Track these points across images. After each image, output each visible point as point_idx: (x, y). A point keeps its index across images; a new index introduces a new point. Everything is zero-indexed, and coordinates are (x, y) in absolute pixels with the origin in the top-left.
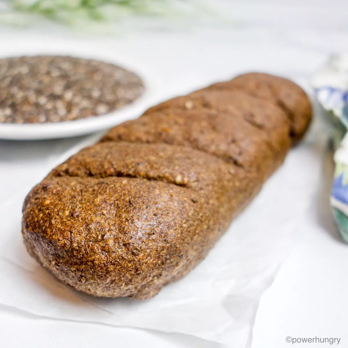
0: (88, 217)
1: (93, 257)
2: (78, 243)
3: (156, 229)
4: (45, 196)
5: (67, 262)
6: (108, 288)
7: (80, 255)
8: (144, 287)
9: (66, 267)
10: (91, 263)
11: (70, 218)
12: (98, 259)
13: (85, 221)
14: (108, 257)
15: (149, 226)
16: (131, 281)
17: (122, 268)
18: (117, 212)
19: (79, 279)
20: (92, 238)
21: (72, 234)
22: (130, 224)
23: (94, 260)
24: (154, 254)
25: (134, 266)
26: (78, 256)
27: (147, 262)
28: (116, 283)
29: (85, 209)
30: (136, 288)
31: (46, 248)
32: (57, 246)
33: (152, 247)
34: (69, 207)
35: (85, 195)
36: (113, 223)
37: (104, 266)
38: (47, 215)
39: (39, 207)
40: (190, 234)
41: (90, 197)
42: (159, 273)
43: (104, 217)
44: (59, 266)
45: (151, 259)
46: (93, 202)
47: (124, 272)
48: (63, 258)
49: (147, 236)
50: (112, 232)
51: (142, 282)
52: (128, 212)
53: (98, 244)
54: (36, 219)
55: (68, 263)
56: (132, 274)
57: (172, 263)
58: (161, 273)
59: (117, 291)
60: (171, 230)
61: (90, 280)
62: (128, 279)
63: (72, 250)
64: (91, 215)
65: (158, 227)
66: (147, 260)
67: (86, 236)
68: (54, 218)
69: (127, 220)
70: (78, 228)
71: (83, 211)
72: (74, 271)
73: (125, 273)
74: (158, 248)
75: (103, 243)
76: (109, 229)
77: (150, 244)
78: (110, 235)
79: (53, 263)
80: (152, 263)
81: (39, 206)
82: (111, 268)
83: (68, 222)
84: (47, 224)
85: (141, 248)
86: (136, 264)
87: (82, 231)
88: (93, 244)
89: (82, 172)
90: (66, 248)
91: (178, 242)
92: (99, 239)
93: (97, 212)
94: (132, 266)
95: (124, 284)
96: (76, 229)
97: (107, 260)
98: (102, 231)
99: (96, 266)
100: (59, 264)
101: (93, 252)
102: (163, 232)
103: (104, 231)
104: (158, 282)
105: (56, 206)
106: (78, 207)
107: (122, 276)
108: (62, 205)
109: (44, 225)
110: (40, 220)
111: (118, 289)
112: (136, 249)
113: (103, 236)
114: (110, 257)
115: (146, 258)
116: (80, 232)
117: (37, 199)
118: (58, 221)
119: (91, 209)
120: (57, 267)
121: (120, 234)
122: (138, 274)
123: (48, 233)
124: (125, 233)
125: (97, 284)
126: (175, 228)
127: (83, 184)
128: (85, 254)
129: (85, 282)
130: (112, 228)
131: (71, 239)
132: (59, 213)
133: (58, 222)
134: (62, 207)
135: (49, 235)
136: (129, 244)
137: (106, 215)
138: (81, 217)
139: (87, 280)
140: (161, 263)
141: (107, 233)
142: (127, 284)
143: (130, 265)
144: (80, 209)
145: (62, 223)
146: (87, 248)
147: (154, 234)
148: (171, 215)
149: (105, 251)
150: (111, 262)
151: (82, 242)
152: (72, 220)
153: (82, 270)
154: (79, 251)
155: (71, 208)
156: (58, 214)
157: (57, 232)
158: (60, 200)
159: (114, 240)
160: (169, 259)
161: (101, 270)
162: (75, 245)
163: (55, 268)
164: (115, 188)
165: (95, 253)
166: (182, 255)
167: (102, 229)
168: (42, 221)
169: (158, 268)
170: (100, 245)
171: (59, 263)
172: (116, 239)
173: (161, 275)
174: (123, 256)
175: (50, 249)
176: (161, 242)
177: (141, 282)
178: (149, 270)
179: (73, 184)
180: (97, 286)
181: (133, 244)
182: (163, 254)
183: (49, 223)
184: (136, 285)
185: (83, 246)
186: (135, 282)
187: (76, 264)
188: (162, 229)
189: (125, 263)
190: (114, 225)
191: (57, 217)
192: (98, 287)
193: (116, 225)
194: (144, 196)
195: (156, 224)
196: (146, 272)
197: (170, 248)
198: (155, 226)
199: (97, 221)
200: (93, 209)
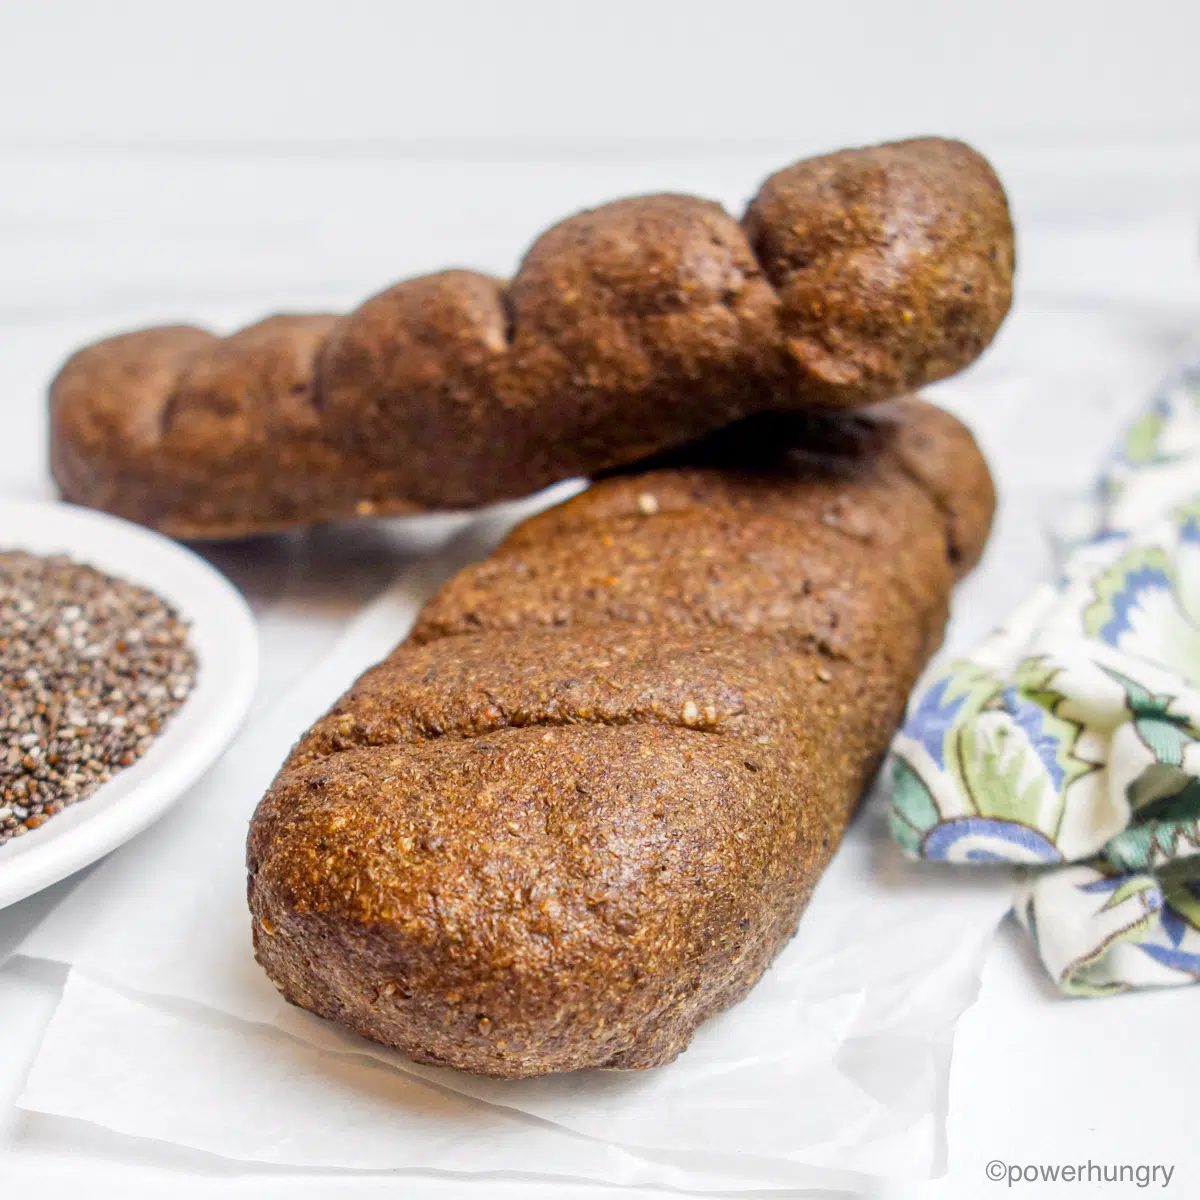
0: (472, 847)
1: (509, 956)
2: (458, 921)
3: (668, 855)
4: (327, 807)
5: (432, 981)
6: (559, 1040)
7: (469, 954)
8: (654, 1025)
9: (431, 995)
10: (507, 972)
11: (421, 857)
12: (525, 958)
13: (467, 858)
14: (552, 948)
15: (648, 849)
16: (620, 1009)
17: (596, 975)
18: (551, 822)
19: (471, 1028)
20: (497, 903)
21: (438, 898)
22: (596, 849)
23: (514, 962)
24: (675, 925)
25: (625, 967)
26: (463, 959)
27: (660, 948)
28: (580, 1022)
29: (455, 826)
30: (633, 1032)
31: (361, 951)
32: (398, 939)
33: (666, 906)
34: (408, 828)
35: (444, 789)
36: (546, 852)
37: (544, 977)
38: (349, 859)
39: (318, 840)
40: (760, 859)
41: (460, 793)
42: (691, 979)
43: (517, 839)
44: (408, 997)
45: (670, 939)
46: (474, 804)
47: (602, 985)
48: (419, 971)
49: (648, 875)
50: (550, 877)
51: (650, 1011)
52: (582, 818)
53: (515, 916)
54: (316, 875)
55: (434, 984)
56: (621, 991)
57: (723, 945)
58: (698, 979)
59: (582, 1046)
60: (709, 854)
61: (504, 1023)
62: (612, 1005)
63: (442, 944)
64: (477, 839)
65: (674, 848)
66: (658, 944)
67: (479, 899)
68: (371, 863)
69: (584, 840)
70: (450, 880)
71: (453, 831)
72: (456, 1004)
73: (605, 986)
74: (682, 908)
75: (530, 912)
76: (540, 872)
77: (660, 899)
78: (546, 887)
79: (389, 991)
80: (673, 952)
81: (315, 837)
82: (564, 978)
83: (416, 869)
84: (356, 884)
85: (638, 911)
86: (630, 959)
87: (463, 887)
88: (504, 918)
89: (404, 730)
90: (427, 939)
91: (734, 884)
92: (517, 903)
93: (493, 830)
94: (622, 965)
95: (602, 1023)
96: (445, 883)
97: (551, 957)
98: (521, 878)
99: (523, 979)
100: (408, 993)
101: (508, 940)
102: (689, 859)
103: (527, 878)
104: (688, 1008)
105: (367, 829)
106: (435, 823)
107: (595, 998)
108: (386, 826)
109: (346, 889)
110: (330, 876)
111: (585, 1041)
112: (628, 917)
113: (526, 893)
114: (556, 948)
115: (656, 939)
116: (460, 889)
117: (301, 819)
118: (387, 868)
119: (474, 823)
120: (402, 1003)
121: (575, 880)
122: (641, 987)
123: (364, 907)
124: (586, 877)
125: (525, 1034)
126: (718, 844)
127: (427, 761)
128: (483, 950)
129: (491, 1032)
130: (549, 866)
131: (438, 914)
132: (384, 847)
133: (387, 873)
134: (388, 831)
135: (369, 913)
136: (604, 903)
137: (521, 834)
138: (451, 850)
139: (495, 1026)
140: (695, 950)
141: (538, 882)
142: (609, 1024)
143: (614, 963)
144: (441, 829)
145: (401, 872)
146: (488, 934)
147: (664, 869)
148: (699, 810)
149: (539, 932)
150: (562, 962)
151: (470, 917)
152: (428, 862)
153: (481, 997)
154: (465, 944)
155: (416, 829)
156: (382, 852)
157: (391, 899)
158: (375, 812)
159: (560, 899)
160: (716, 936)
161: (535, 987)
162: (451, 928)
163: (393, 1006)
164: (525, 758)
165: (512, 941)
166: (747, 921)
167: (522, 872)
168: (335, 879)
169: (689, 965)
170: (521, 918)
171: (407, 989)
172: (564, 896)
173: (696, 986)
174: (594, 939)
175: (376, 953)
176: (686, 890)
177: (647, 1010)
178: (668, 972)
179: (397, 762)
180: (527, 1038)
181: (615, 902)
182: (698, 924)
183: (362, 879)
184: (633, 1020)
185: (473, 928)
186: (632, 1011)
187: (459, 982)
188: (684, 852)
189: (600, 961)
190: (550, 858)
191: (381, 859)
192: (528, 1042)
193: (557, 856)
194: (617, 769)
195: (665, 839)
196: (659, 978)
197: (715, 903)
198: (666, 845)
199: (501, 852)
200: (478, 823)
